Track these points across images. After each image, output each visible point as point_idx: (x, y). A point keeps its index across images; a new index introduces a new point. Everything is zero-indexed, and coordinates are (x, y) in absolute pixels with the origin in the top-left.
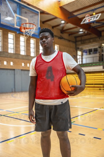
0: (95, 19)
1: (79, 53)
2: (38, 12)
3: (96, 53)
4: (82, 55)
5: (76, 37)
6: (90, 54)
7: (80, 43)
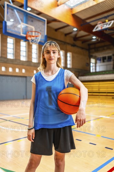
0: (108, 26)
1: (93, 61)
2: (45, 21)
3: (110, 61)
4: (96, 63)
5: (89, 45)
6: (104, 61)
7: (93, 50)
